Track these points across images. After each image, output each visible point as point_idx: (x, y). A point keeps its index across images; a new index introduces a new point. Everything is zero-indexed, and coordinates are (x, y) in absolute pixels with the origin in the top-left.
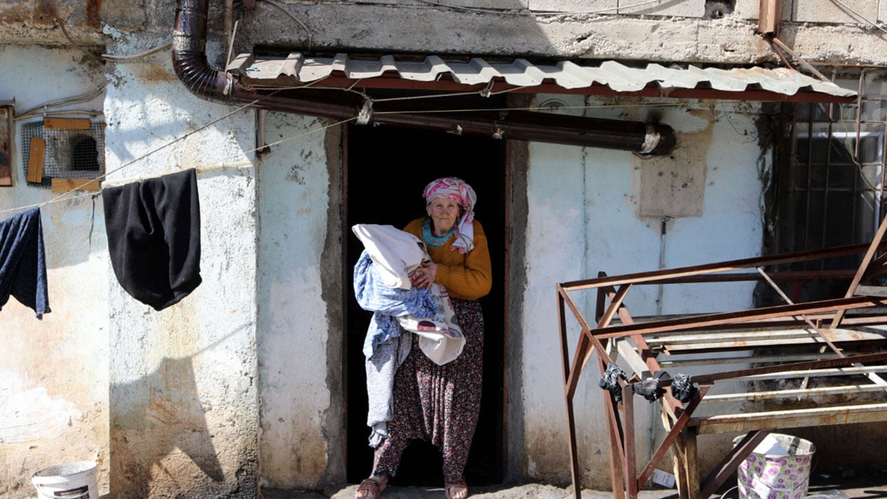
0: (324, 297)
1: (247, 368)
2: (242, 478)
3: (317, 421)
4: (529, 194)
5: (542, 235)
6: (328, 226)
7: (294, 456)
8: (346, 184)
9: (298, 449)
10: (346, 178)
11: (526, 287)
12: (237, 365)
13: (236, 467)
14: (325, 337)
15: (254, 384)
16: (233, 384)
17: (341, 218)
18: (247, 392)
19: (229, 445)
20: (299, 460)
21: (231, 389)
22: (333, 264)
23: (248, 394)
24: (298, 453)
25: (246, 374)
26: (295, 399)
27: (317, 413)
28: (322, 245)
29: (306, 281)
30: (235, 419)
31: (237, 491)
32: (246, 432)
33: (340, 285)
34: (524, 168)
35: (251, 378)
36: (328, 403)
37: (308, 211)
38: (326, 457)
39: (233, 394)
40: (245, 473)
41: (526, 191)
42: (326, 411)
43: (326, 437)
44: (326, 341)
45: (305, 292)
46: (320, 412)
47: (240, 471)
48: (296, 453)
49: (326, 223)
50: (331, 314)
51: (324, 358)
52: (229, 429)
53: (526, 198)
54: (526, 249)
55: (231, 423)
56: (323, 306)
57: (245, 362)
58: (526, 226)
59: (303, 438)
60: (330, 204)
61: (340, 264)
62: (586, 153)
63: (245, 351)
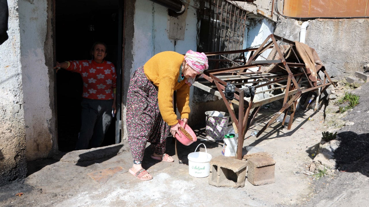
0: (46, 64)
1: (17, 99)
2: (18, 160)
3: (46, 125)
4: (135, 25)
5: (139, 42)
6: (47, 28)
7: (35, 144)
8: (55, 9)
9: (37, 140)
10: (55, 6)
11: (132, 62)
12: (12, 98)
13: (14, 154)
14: (48, 84)
15: (22, 108)
16: (9, 109)
17: (52, 26)
18: (18, 112)
19: (9, 143)
20: (38, 145)
21: (8, 112)
22: (49, 48)
23: (19, 114)
24: (37, 142)
25: (17, 103)
26: (34, 116)
27: (46, 121)
28: (45, 38)
29: (36, 55)
30: (11, 128)
31: (16, 167)
32: (18, 134)
33: (52, 59)
34: (133, 14)
35: (21, 105)
36: (51, 116)
37: (36, 19)
38: (52, 141)
39: (9, 115)
40: (20, 157)
41: (133, 23)
42: (50, 120)
43: (51, 132)
44: (48, 86)
45: (36, 61)
46: (47, 121)
47: (17, 156)
48: (36, 142)
49: (46, 27)
50: (50, 73)
51: (48, 94)
52: (8, 135)
53: (133, 26)
54: (133, 47)
55: (9, 131)
56: (46, 69)
57: (16, 96)
58: (133, 37)
59: (40, 134)
60: (48, 17)
61: (52, 49)
62: (154, 11)
63: (15, 89)
